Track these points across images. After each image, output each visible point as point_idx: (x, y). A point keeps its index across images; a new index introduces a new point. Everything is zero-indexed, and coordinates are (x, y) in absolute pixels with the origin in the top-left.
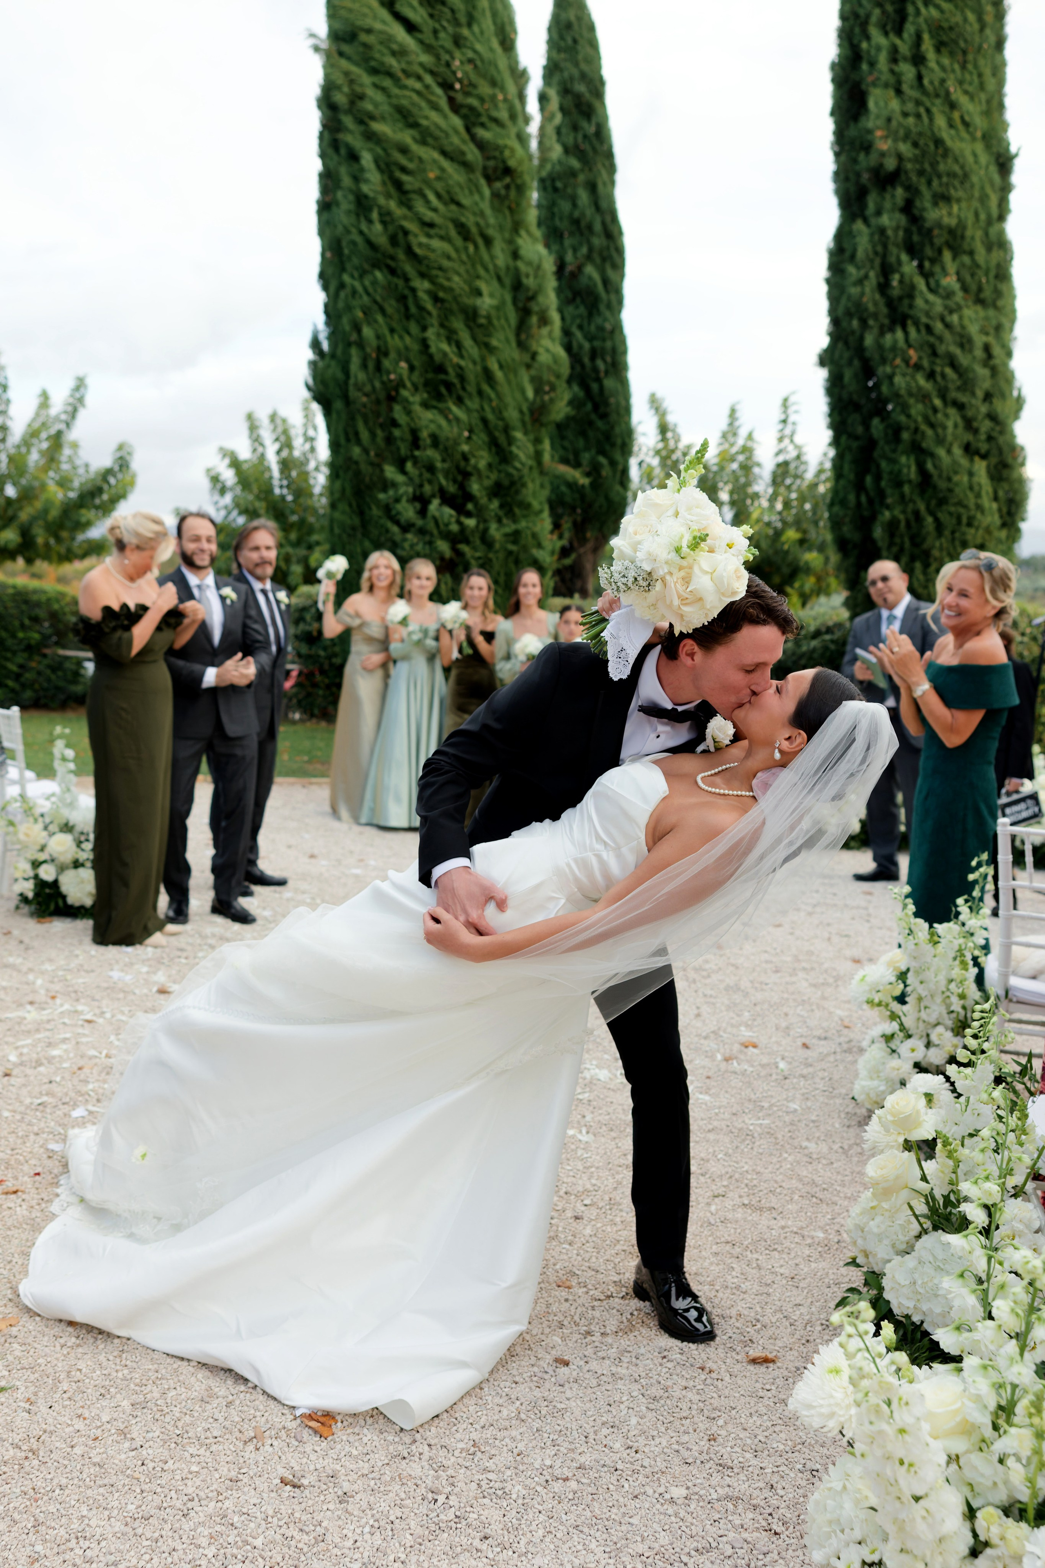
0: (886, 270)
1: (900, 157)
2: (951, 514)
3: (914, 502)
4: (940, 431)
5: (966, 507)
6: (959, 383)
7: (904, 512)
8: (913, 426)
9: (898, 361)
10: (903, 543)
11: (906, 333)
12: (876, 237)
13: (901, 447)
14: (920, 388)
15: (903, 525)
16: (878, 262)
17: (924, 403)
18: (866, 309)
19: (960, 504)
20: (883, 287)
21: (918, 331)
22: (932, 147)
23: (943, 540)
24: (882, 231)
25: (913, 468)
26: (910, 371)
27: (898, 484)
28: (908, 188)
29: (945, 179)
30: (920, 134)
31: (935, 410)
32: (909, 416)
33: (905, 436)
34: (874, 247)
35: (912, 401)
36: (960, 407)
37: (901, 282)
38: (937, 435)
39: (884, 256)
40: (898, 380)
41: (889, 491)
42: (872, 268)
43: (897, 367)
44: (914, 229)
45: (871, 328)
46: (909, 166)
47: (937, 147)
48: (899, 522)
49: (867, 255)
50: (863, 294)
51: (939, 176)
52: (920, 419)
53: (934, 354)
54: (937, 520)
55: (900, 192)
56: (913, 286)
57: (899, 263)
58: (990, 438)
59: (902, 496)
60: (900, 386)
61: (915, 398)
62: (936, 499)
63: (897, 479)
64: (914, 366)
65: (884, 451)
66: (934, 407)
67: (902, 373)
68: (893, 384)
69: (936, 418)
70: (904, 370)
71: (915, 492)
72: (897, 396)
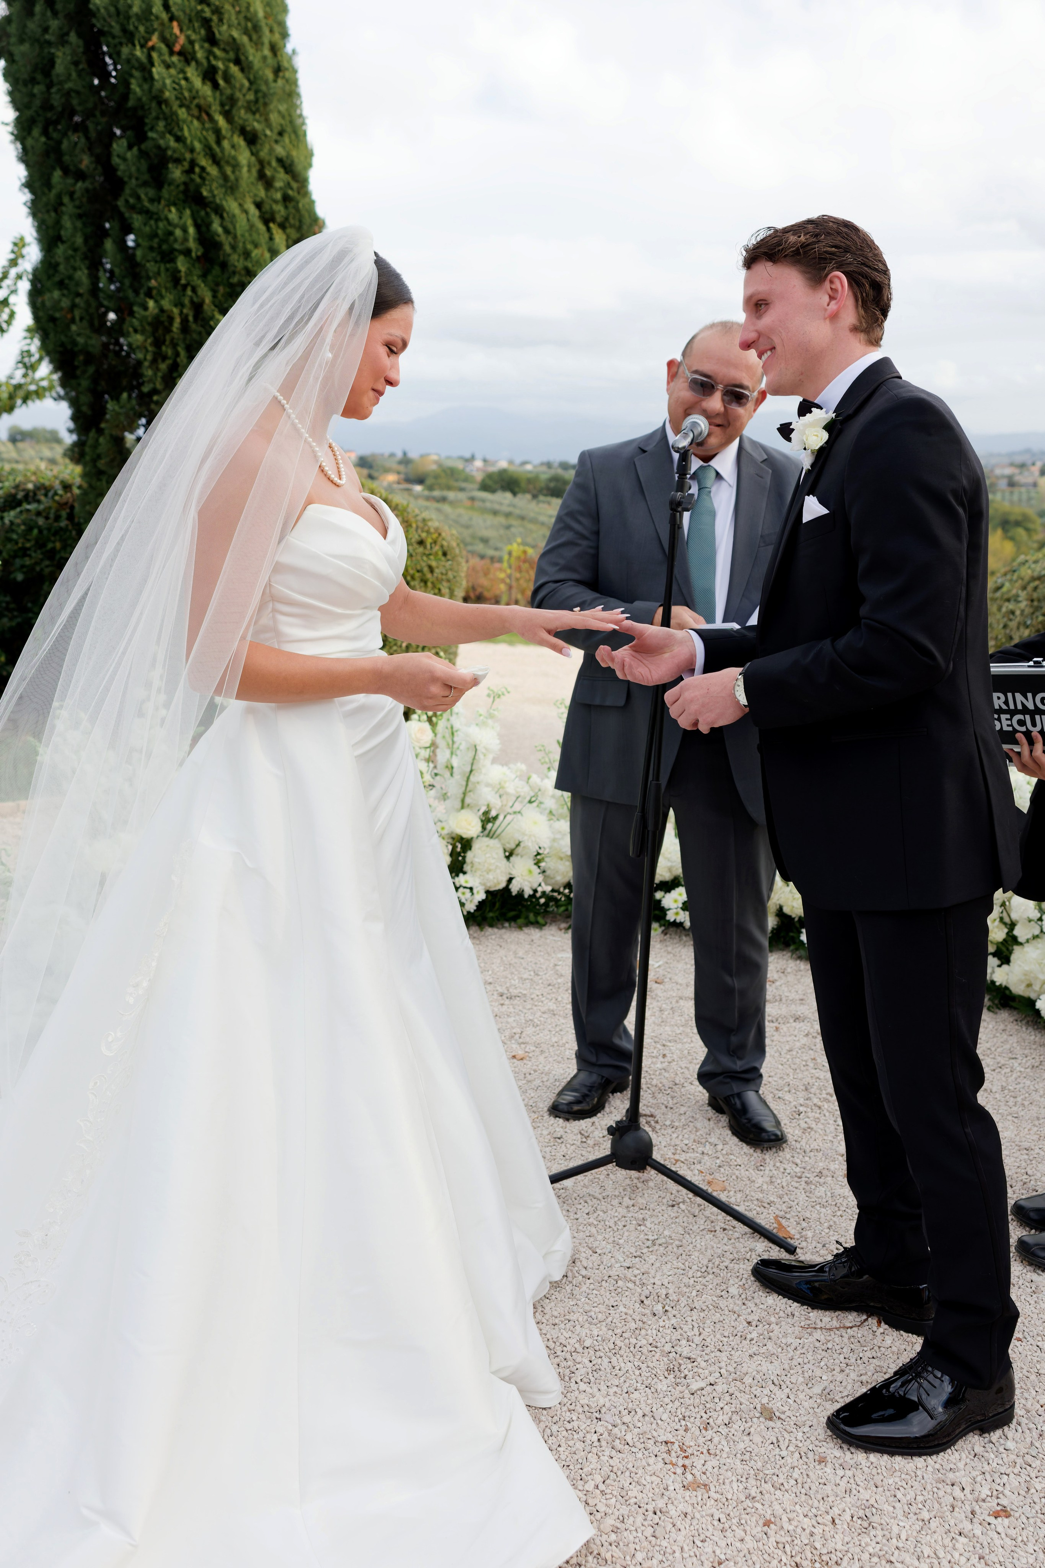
3: (194, 290)
4: (228, 170)
7: (179, 304)
8: (188, 156)
9: (156, 41)
10: (177, 354)
13: (165, 193)
14: (196, 95)
17: (199, 118)
25: (191, 230)
26: (175, 59)
27: (167, 256)
31: (220, 136)
32: (179, 139)
33: (176, 173)
35: (182, 113)
36: (252, 138)
38: (225, 177)
40: (158, 73)
41: (151, 267)
43: (151, 47)
48: (171, 319)
52: (198, 146)
53: (213, 38)
60: (164, 84)
61: (188, 108)
62: (232, 286)
63: (165, 247)
64: (180, 53)
65: (138, 198)
66: (217, 132)
67: (164, 62)
68: (152, 78)
69: (222, 150)
70: (167, 58)
71: (197, 271)
72: (159, 104)
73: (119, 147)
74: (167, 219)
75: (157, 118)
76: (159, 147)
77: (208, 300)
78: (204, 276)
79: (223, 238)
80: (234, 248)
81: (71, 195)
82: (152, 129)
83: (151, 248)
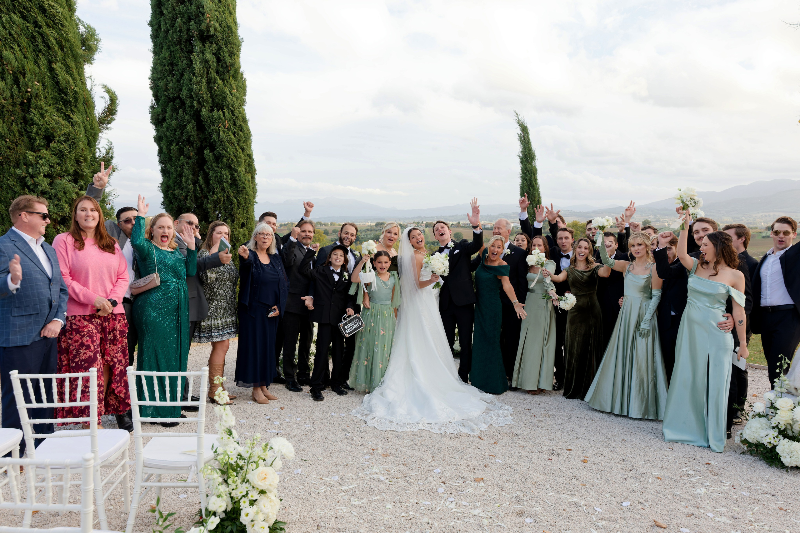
0: (209, 82)
1: (215, 30)
2: (243, 198)
4: (238, 159)
5: (247, 195)
6: (244, 139)
7: (223, 196)
8: (229, 156)
9: (220, 124)
11: (224, 113)
12: (204, 64)
13: (220, 165)
14: (231, 139)
15: (222, 202)
16: (205, 76)
17: (231, 145)
18: (203, 98)
19: (247, 194)
20: (210, 89)
21: (228, 113)
22: (227, 29)
23: (240, 209)
24: (207, 62)
25: (229, 176)
26: (226, 130)
27: (220, 182)
28: (217, 44)
29: (232, 45)
30: (222, 21)
31: (237, 151)
32: (226, 151)
33: (225, 160)
34: (203, 68)
35: (227, 144)
36: (243, 149)
37: (218, 87)
38: (238, 162)
39: (208, 73)
40: (221, 133)
41: (215, 186)
42: (203, 77)
43: (220, 127)
44: (220, 65)
45: (205, 106)
46: (218, 34)
47: (229, 30)
48: (220, 200)
49: (200, 71)
50: (200, 90)
51: (231, 44)
52: (231, 153)
53: (235, 124)
54: (238, 200)
55: (214, 45)
56: (223, 92)
57: (215, 79)
58: (249, 165)
59: (223, 189)
60: (223, 137)
61: (229, 143)
62: (238, 191)
63: (219, 180)
64: (227, 128)
65: (212, 166)
66: (236, 149)
67: (223, 131)
68: (219, 135)
69: (237, 154)
70: (223, 129)
71: (229, 187)
72: (221, 142)
73: (207, 152)
74: (221, 173)
75: (220, 145)
76: (220, 153)
77: (232, 195)
78: (230, 188)
79: (238, 178)
80: (240, 181)
81: (187, 163)
82: (218, 148)
83: (215, 180)
